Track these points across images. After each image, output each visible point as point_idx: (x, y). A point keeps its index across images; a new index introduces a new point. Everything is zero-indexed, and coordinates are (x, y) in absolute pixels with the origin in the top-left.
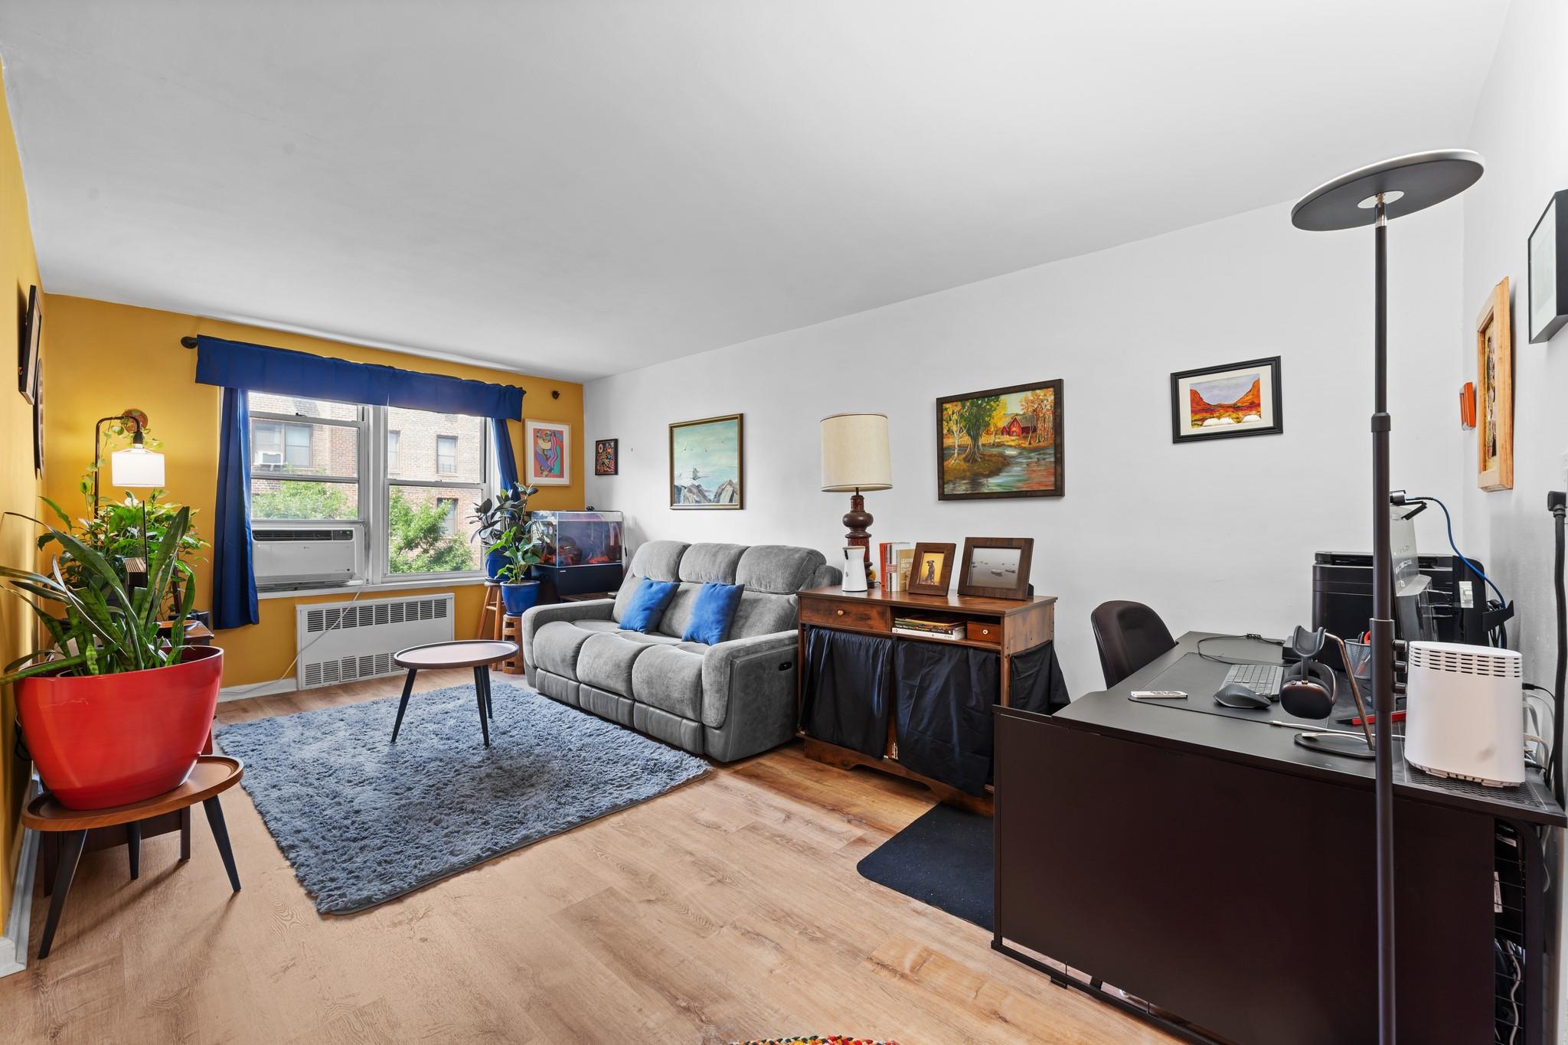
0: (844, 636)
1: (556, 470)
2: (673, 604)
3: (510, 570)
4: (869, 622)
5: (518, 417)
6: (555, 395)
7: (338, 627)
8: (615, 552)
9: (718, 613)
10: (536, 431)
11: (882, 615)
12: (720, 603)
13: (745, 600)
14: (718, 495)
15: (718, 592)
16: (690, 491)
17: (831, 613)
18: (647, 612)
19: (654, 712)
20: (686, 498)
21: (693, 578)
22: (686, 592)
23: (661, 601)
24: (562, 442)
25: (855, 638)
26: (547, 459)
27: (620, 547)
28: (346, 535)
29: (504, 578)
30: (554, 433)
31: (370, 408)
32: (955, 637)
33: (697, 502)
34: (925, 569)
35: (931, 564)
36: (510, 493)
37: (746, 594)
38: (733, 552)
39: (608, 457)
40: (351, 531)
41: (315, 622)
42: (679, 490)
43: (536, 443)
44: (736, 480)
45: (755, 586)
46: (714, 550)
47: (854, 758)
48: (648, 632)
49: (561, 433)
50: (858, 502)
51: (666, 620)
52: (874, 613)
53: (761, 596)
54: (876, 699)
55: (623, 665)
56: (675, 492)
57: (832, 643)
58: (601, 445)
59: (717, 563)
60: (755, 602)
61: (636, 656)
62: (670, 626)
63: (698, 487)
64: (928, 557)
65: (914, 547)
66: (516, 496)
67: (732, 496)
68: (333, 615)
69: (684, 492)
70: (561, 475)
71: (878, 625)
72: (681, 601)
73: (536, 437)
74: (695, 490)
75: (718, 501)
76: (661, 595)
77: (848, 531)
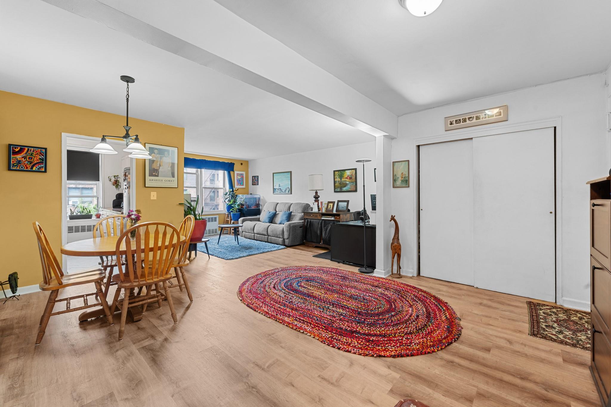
0: (313, 220)
1: (242, 184)
2: (275, 217)
3: (233, 210)
4: (318, 217)
5: (233, 171)
6: (242, 164)
8: (258, 205)
9: (286, 217)
10: (237, 174)
11: (320, 215)
12: (287, 215)
14: (285, 191)
15: (286, 213)
16: (278, 190)
17: (310, 216)
18: (269, 218)
19: (273, 238)
21: (280, 210)
22: (278, 214)
24: (243, 176)
25: (315, 220)
26: (240, 181)
27: (260, 204)
29: (232, 212)
30: (241, 174)
31: (199, 170)
32: (333, 219)
34: (329, 207)
35: (330, 205)
36: (231, 190)
37: (292, 214)
38: (289, 204)
39: (255, 180)
42: (275, 189)
43: (237, 177)
44: (290, 187)
45: (294, 212)
46: (285, 204)
47: (315, 245)
48: (270, 223)
49: (243, 174)
50: (316, 193)
51: (274, 220)
52: (318, 215)
53: (296, 214)
54: (319, 232)
55: (266, 228)
57: (310, 222)
58: (254, 177)
59: (286, 207)
60: (295, 215)
61: (269, 226)
62: (274, 222)
64: (330, 204)
65: (327, 202)
66: (233, 191)
67: (289, 191)
69: (276, 190)
70: (243, 185)
71: (319, 218)
72: (277, 216)
73: (237, 175)
76: (272, 215)
77: (314, 199)
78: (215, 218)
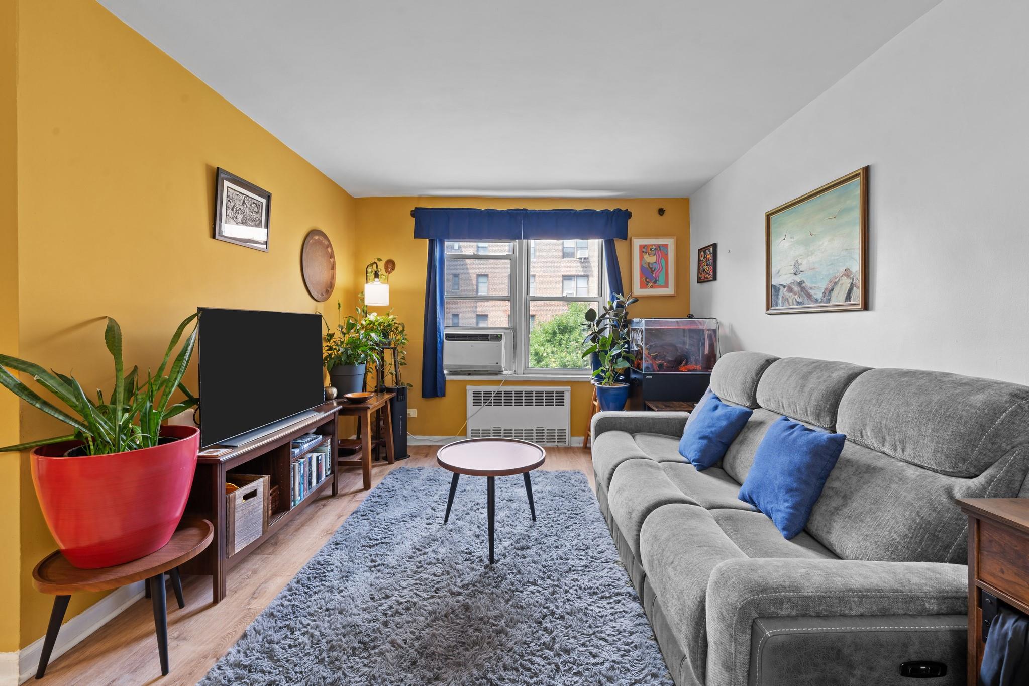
1: (661, 281)
2: (740, 438)
5: (624, 236)
6: (661, 212)
8: (709, 361)
9: (790, 474)
10: (641, 247)
12: (797, 458)
13: (848, 461)
14: (829, 292)
15: (795, 440)
16: (790, 290)
18: (705, 442)
20: (786, 300)
21: (773, 406)
22: (760, 424)
23: (725, 430)
24: (667, 254)
26: (653, 271)
27: (715, 356)
28: (498, 338)
30: (659, 247)
33: (798, 303)
36: (615, 303)
37: (849, 450)
38: (838, 376)
39: (708, 263)
40: (501, 335)
41: (477, 399)
42: (777, 290)
43: (641, 258)
44: (856, 267)
45: (870, 439)
46: (805, 370)
48: (702, 468)
49: (666, 246)
51: (727, 460)
53: (882, 462)
55: (639, 512)
56: (772, 292)
58: (702, 253)
59: (807, 389)
61: (649, 510)
62: (733, 468)
63: (800, 284)
66: (620, 305)
67: (851, 292)
69: (783, 291)
70: (666, 286)
72: (751, 436)
73: (642, 252)
74: (796, 289)
75: (829, 300)
76: (724, 423)
78: (561, 395)
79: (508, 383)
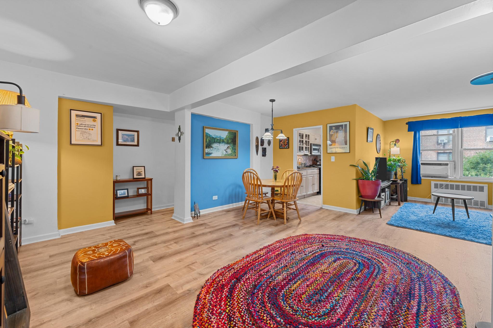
7: (443, 188)
28: (447, 165)
31: (456, 129)
40: (448, 164)
41: (436, 186)
68: (441, 185)
78: (482, 188)
79: (451, 181)
